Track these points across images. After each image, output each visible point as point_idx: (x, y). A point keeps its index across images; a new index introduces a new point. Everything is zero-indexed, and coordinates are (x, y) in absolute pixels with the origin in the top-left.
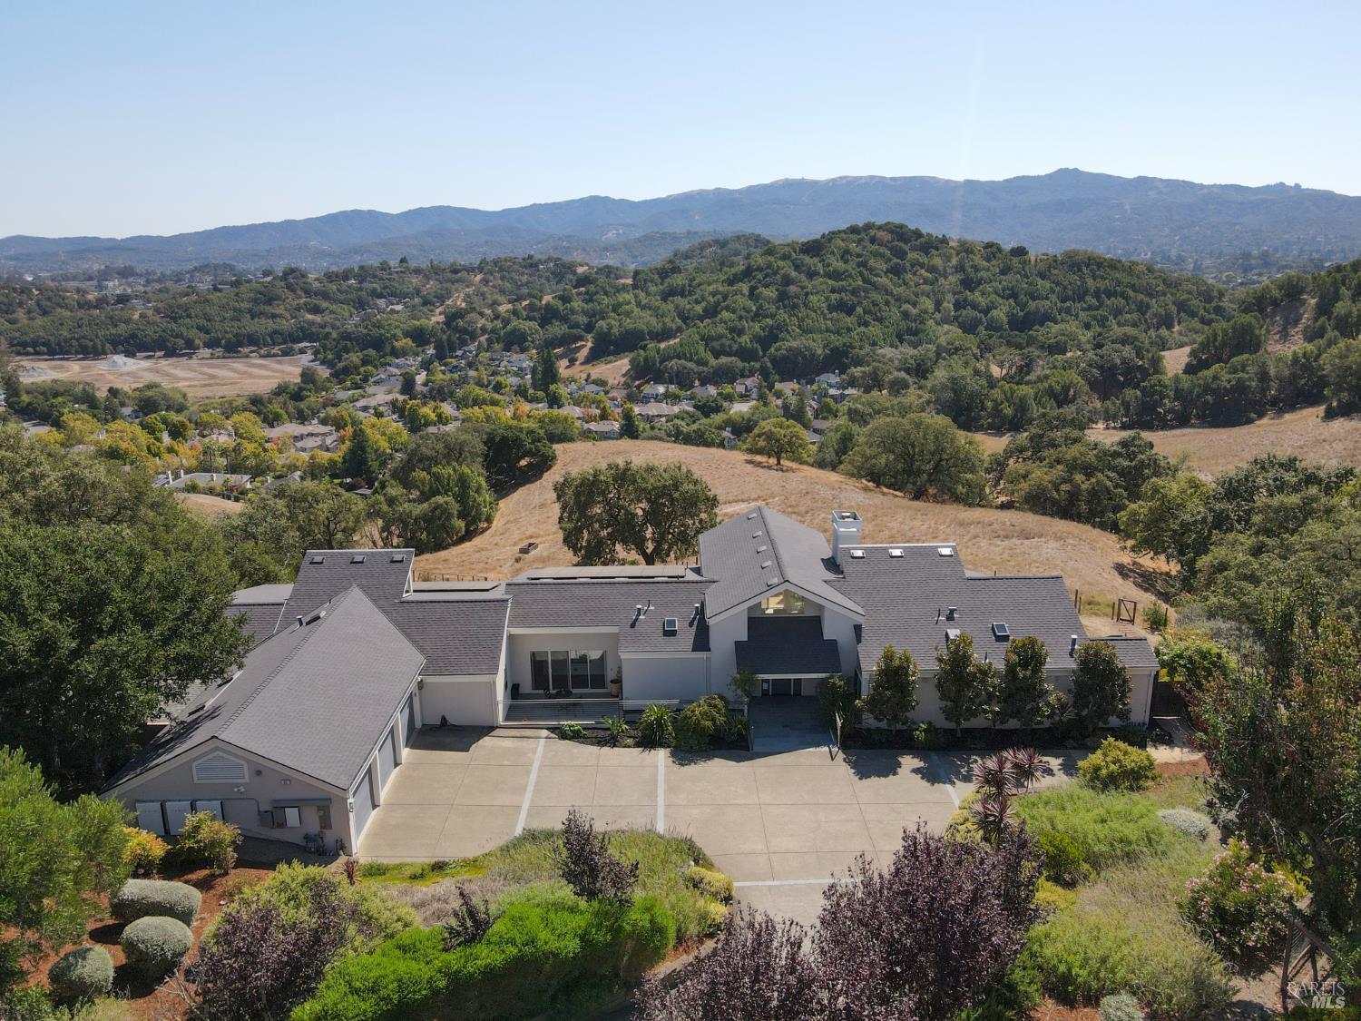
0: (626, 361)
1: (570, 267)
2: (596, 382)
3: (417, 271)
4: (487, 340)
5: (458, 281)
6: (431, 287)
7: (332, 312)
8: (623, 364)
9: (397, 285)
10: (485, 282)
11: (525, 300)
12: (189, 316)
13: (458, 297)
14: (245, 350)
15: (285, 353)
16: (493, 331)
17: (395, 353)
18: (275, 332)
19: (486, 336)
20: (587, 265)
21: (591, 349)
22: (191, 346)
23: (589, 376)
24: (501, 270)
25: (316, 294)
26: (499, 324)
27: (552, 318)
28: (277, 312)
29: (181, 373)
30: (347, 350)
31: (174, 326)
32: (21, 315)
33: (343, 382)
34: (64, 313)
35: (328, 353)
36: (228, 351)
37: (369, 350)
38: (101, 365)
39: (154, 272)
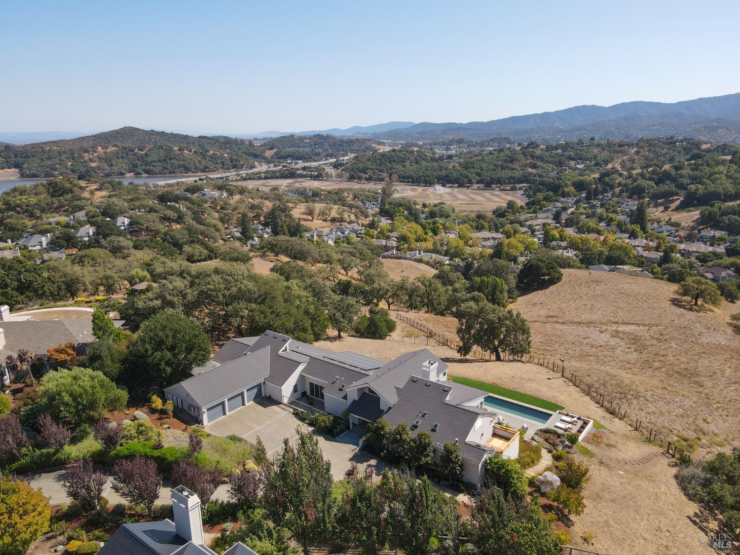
0: (698, 212)
1: (697, 145)
2: (672, 225)
3: (598, 145)
4: (620, 190)
5: (620, 152)
6: (605, 154)
7: (542, 168)
8: (695, 214)
9: (584, 154)
10: (637, 153)
11: (652, 167)
12: (473, 168)
13: (617, 161)
14: (494, 186)
15: (512, 190)
16: (625, 185)
17: (564, 195)
18: (511, 177)
19: (621, 188)
20: (710, 143)
21: (682, 202)
22: (470, 182)
23: (670, 219)
24: (650, 145)
25: (537, 158)
26: (630, 181)
27: (666, 179)
28: (515, 167)
29: (460, 196)
30: (540, 191)
31: (465, 172)
32: (408, 163)
33: (530, 208)
34: (424, 163)
35: (531, 191)
36: (486, 186)
37: (550, 192)
38: (430, 190)
39: (472, 141)
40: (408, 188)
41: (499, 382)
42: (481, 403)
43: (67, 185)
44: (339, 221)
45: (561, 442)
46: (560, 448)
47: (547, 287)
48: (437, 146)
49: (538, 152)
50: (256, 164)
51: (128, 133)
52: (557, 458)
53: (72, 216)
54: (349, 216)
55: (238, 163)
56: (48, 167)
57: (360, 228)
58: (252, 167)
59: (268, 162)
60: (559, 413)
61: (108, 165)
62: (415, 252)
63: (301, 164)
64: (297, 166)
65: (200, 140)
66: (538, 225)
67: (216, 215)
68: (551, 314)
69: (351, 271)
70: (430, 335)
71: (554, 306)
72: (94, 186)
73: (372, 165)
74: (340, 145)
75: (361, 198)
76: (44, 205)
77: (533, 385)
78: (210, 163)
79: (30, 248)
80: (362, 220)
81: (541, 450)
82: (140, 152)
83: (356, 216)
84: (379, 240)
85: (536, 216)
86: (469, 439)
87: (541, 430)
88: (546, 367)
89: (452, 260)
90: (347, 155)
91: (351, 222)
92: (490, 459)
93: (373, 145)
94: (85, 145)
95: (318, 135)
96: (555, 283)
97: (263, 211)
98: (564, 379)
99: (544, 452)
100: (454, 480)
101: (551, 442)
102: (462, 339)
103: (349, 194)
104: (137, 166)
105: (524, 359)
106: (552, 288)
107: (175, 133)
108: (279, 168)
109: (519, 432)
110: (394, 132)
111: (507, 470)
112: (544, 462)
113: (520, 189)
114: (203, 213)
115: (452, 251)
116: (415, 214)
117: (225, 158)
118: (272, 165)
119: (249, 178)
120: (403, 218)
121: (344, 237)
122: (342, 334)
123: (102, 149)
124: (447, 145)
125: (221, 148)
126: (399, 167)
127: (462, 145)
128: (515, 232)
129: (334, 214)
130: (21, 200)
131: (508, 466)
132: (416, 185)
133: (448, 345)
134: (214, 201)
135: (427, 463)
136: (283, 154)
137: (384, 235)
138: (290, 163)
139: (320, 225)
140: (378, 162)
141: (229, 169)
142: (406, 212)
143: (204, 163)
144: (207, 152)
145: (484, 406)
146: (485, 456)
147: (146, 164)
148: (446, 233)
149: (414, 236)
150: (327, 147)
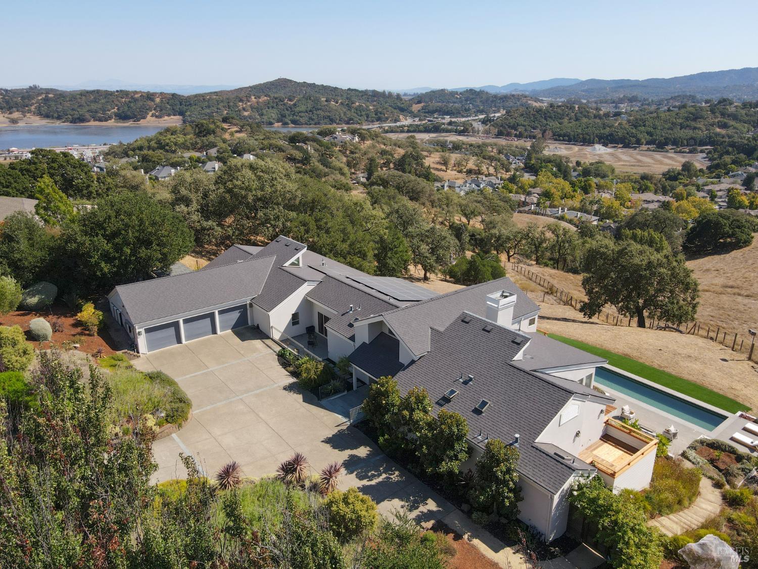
7: (735, 128)
12: (644, 126)
14: (668, 148)
15: (690, 152)
18: (692, 138)
22: (639, 142)
25: (729, 116)
28: (698, 126)
29: (624, 157)
30: (728, 153)
31: (634, 131)
32: (566, 120)
33: (712, 172)
34: (585, 120)
35: (716, 153)
36: (658, 147)
37: (741, 154)
38: (588, 149)
39: (647, 100)
40: (563, 146)
41: (634, 354)
42: (590, 377)
43: (212, 126)
44: (475, 174)
45: (743, 470)
46: (740, 482)
47: (728, 252)
48: (603, 105)
49: (731, 109)
50: (401, 117)
51: (282, 84)
52: (732, 501)
53: (205, 153)
54: (488, 168)
55: (382, 115)
56: (206, 115)
57: (498, 182)
58: (396, 121)
59: (414, 116)
60: (741, 416)
61: (259, 115)
62: (557, 209)
63: (447, 119)
64: (444, 121)
65: (349, 92)
66: (720, 190)
67: (345, 159)
68: (731, 283)
69: (474, 220)
70: (551, 291)
71: (736, 274)
72: (235, 129)
73: (525, 120)
74: (492, 101)
75: (505, 152)
76: (189, 145)
77: (697, 366)
78: (355, 115)
79: (160, 179)
80: (502, 173)
81: (699, 480)
82: (289, 102)
83: (495, 169)
84: (518, 195)
85: (719, 181)
86: (543, 439)
87: (702, 442)
88: (721, 343)
89: (601, 221)
90: (499, 111)
91: (489, 175)
92: (580, 488)
93: (529, 102)
94: (242, 95)
95: (471, 90)
96: (741, 247)
97: (393, 157)
98: (752, 364)
99: (705, 484)
100: (500, 515)
101: (722, 467)
102: (589, 293)
103: (493, 148)
104: (285, 116)
105: (682, 328)
106: (735, 253)
107: (325, 85)
108: (424, 122)
109: (656, 441)
110: (556, 89)
111: (615, 523)
112: (704, 506)
113: (702, 152)
114: (331, 156)
115: (603, 210)
116: (565, 171)
117: (370, 110)
118: (417, 119)
119: (392, 131)
120: (550, 174)
121: (479, 190)
122: (428, 275)
123: (255, 98)
124: (616, 103)
125: (368, 101)
126: (554, 124)
127: (634, 103)
128: (689, 195)
129: (471, 165)
130: (170, 139)
131: (617, 512)
132: (573, 144)
133: (571, 305)
134: (344, 145)
135: (450, 473)
136: (431, 108)
137: (525, 191)
138: (437, 118)
139: (453, 177)
140: (532, 118)
141: (373, 121)
142: (554, 169)
143: (349, 114)
144: (352, 103)
145: (594, 383)
146: (572, 481)
147: (294, 115)
148: (599, 192)
149: (560, 193)
150: (479, 103)
